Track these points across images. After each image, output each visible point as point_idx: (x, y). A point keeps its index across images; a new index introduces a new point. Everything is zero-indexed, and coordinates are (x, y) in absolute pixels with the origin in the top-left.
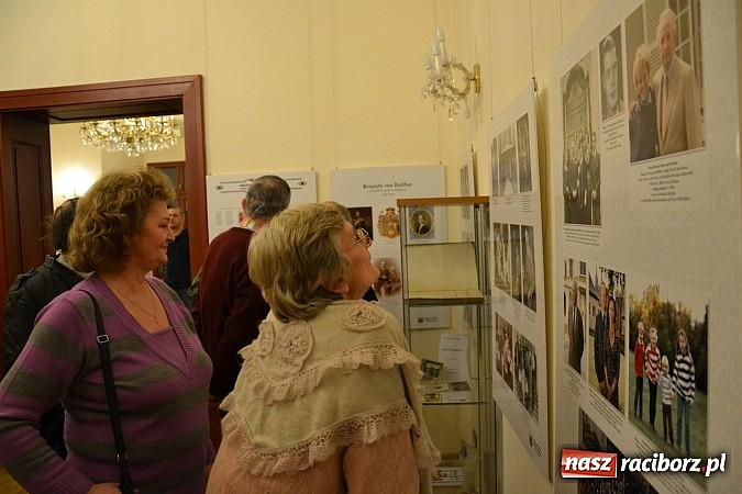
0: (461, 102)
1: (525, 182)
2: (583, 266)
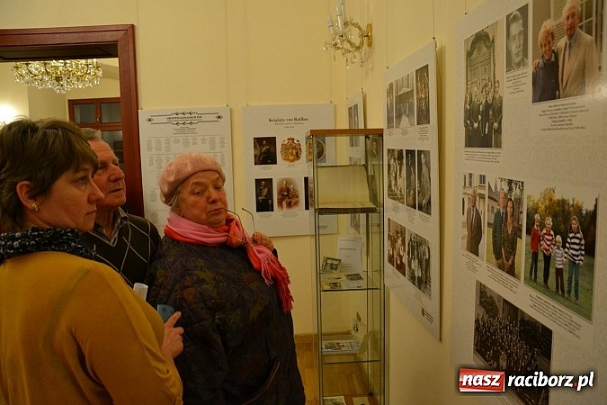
0: (357, 54)
1: (423, 117)
2: (483, 179)
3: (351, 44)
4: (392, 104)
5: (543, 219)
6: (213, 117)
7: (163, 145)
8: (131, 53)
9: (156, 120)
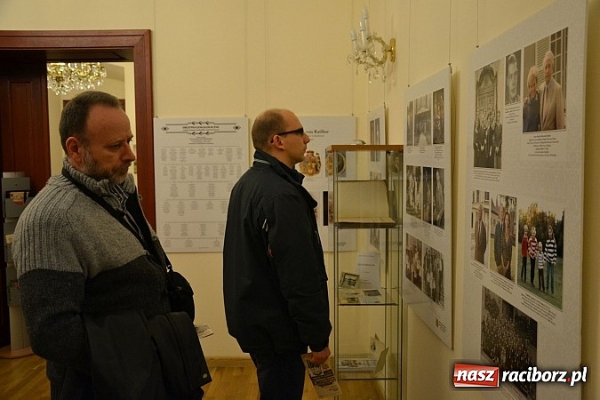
0: (380, 68)
2: (487, 195)
3: (374, 59)
4: (411, 122)
5: (530, 229)
6: (231, 128)
7: (178, 156)
8: (147, 59)
9: (171, 129)
